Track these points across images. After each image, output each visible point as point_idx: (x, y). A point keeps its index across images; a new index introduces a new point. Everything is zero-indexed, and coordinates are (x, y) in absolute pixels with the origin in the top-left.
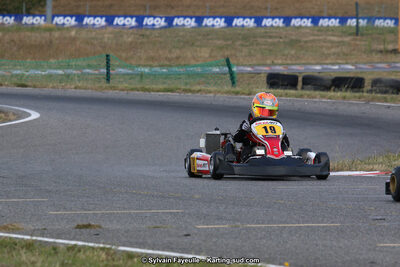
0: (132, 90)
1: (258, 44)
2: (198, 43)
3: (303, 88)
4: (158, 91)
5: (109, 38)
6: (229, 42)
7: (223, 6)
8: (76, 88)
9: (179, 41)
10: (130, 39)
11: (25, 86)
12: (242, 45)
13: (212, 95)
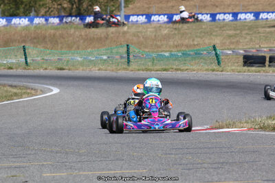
0: (139, 70)
1: (259, 33)
2: (214, 33)
3: (269, 66)
4: (157, 71)
5: (150, 32)
6: (238, 32)
7: (254, 4)
8: (99, 70)
9: (201, 32)
10: (165, 32)
11: (63, 69)
12: (247, 34)
13: (195, 72)
